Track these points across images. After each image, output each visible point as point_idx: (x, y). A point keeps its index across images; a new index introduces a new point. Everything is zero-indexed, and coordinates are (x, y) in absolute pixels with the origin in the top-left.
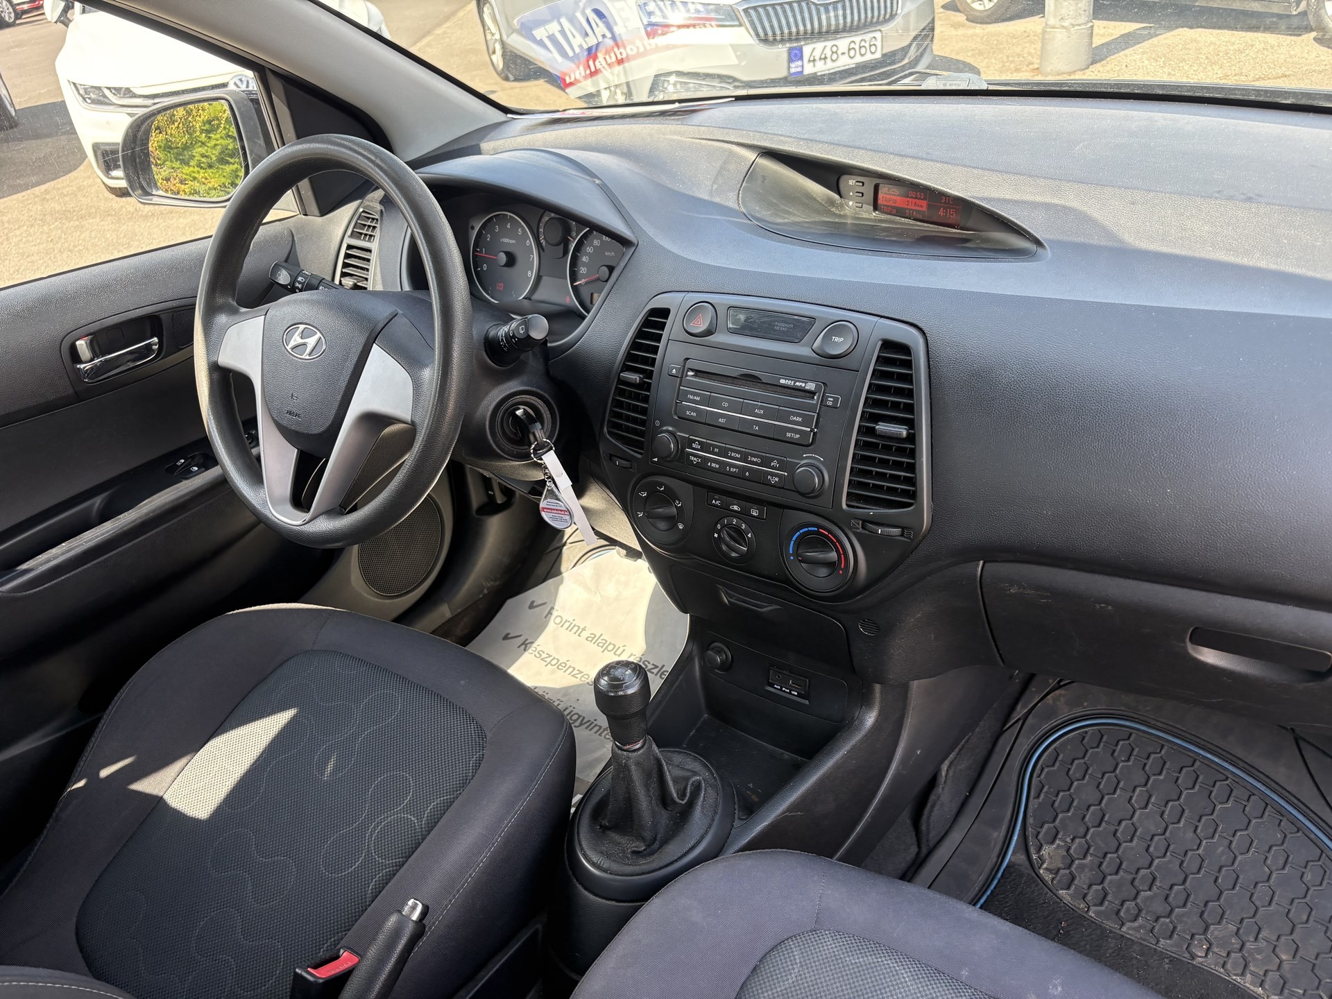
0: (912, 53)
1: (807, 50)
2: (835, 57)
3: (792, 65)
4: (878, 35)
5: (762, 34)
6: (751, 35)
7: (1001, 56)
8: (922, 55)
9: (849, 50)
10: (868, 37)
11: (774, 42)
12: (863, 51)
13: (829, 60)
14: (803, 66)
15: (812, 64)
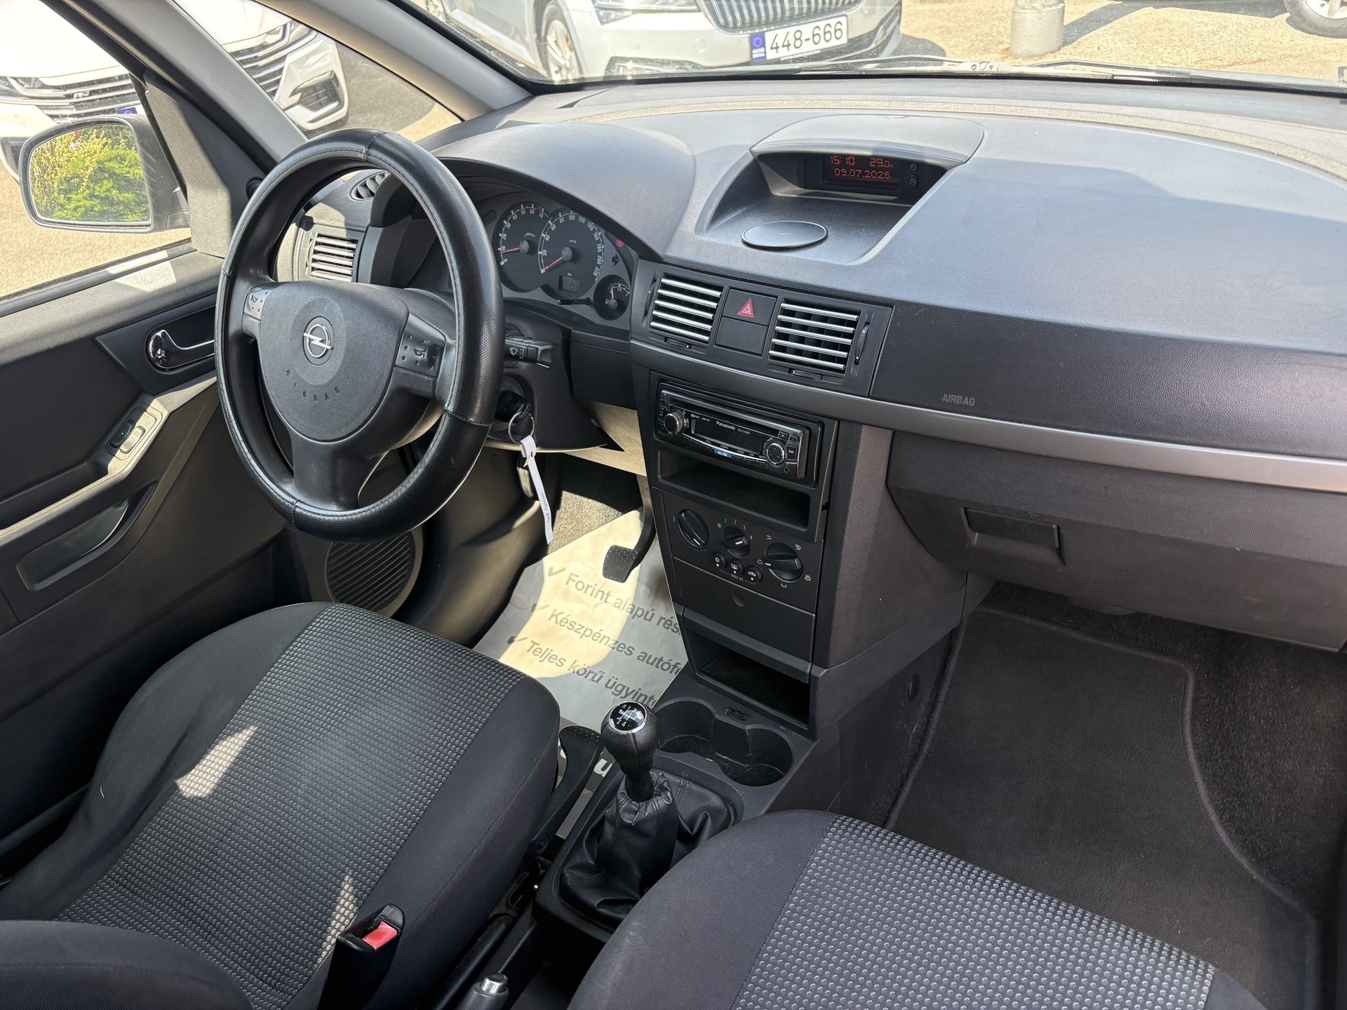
0: (879, 37)
1: (769, 37)
2: (798, 43)
3: (754, 51)
4: (843, 20)
5: (722, 21)
6: (710, 21)
7: (969, 34)
8: (889, 38)
9: (814, 36)
10: (833, 22)
11: (735, 28)
12: (828, 36)
13: (792, 47)
14: (765, 52)
15: (775, 50)
